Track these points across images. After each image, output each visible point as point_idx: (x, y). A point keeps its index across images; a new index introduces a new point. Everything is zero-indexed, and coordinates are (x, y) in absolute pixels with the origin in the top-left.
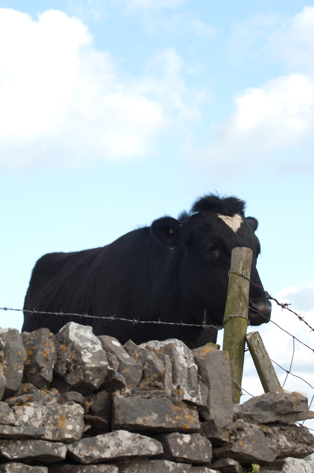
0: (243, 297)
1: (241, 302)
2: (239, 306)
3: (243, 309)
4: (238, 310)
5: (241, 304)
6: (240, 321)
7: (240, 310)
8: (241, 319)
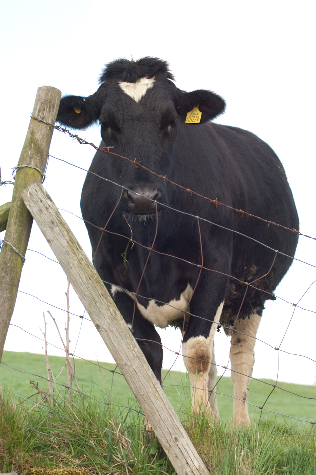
0: (33, 144)
1: (31, 150)
2: (28, 155)
3: (31, 158)
4: (25, 159)
5: (29, 152)
6: (26, 173)
7: (28, 159)
8: (28, 170)
